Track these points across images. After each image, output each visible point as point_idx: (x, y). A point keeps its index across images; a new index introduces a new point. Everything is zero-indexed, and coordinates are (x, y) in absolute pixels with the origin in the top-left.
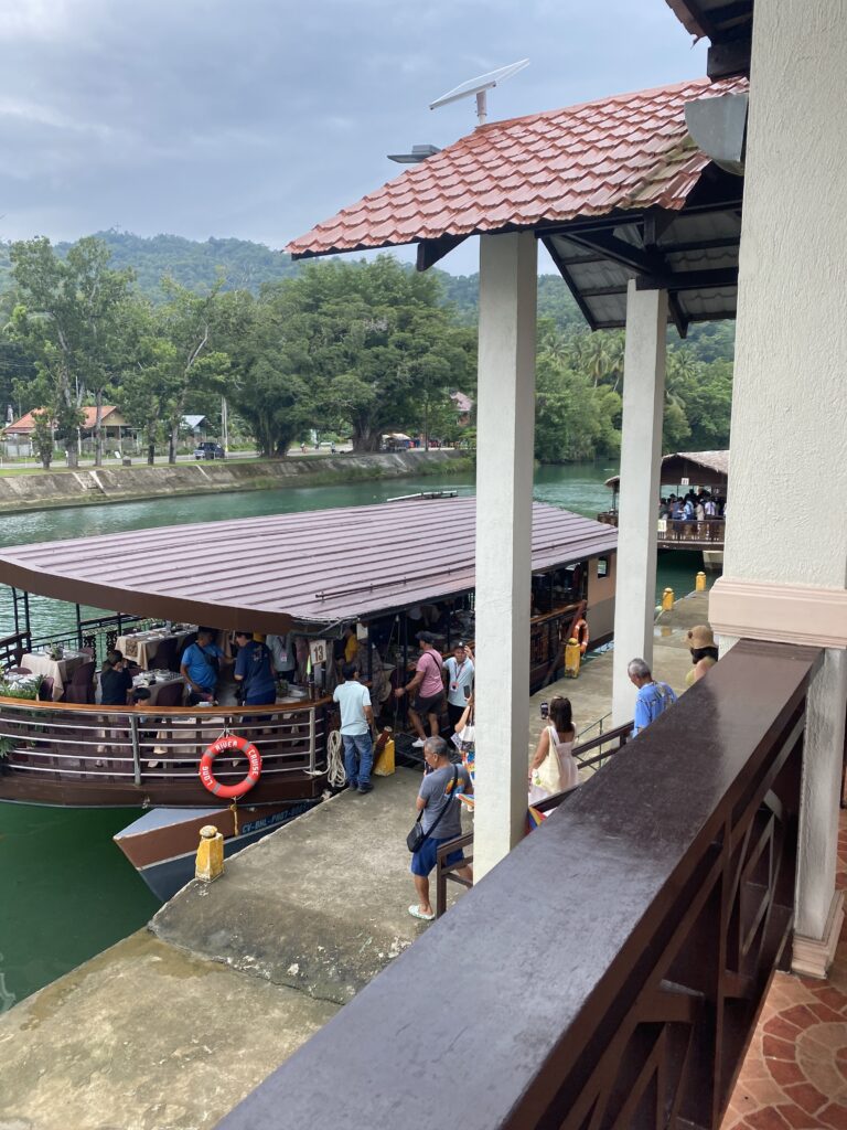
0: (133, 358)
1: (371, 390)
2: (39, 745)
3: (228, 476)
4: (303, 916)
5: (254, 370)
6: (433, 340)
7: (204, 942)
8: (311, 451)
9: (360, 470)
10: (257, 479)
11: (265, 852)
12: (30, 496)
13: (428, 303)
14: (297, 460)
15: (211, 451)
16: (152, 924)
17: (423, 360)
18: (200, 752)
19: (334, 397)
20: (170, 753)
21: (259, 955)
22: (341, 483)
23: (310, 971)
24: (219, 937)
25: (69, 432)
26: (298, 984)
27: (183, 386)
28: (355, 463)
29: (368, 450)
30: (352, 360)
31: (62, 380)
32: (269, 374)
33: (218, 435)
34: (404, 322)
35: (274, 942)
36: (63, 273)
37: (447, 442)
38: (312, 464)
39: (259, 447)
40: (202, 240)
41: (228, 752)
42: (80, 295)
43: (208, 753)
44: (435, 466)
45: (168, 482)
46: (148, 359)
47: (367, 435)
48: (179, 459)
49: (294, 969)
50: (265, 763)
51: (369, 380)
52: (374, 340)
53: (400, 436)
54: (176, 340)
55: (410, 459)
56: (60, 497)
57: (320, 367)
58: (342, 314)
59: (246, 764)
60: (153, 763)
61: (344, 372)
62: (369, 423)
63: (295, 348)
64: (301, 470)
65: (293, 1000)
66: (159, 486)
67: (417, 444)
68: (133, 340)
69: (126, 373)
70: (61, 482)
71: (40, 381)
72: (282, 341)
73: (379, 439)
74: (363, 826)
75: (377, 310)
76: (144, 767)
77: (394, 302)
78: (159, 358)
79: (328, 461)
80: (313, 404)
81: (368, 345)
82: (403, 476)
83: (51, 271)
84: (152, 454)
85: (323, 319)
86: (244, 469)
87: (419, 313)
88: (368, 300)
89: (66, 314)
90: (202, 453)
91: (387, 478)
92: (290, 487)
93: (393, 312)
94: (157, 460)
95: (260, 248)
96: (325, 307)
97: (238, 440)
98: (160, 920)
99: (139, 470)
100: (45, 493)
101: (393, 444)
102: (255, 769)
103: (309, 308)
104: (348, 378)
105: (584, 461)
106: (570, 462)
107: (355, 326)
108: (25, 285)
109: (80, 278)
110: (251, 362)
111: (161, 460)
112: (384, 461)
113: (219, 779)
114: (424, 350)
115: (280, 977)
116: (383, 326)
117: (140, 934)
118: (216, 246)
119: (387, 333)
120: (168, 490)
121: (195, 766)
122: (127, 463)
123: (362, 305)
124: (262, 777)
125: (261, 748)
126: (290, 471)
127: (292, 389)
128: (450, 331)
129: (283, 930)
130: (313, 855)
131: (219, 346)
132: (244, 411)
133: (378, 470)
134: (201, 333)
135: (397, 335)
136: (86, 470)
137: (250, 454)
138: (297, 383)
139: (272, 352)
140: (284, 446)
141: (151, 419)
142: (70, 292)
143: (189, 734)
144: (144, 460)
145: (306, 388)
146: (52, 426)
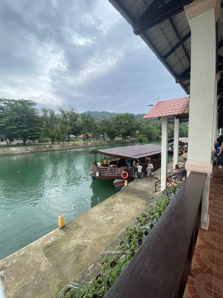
0: (95, 128)
1: (125, 131)
2: (103, 172)
3: (107, 143)
4: (138, 190)
5: (110, 129)
6: (134, 124)
7: (128, 192)
8: (117, 139)
9: (123, 142)
10: (110, 143)
11: (131, 184)
12: (83, 146)
13: (133, 119)
14: (115, 140)
15: (104, 140)
16: (121, 190)
17: (132, 127)
18: (121, 173)
19: (120, 132)
20: (118, 173)
21: (134, 194)
22: (121, 143)
23: (141, 195)
24: (129, 192)
25: (87, 138)
26: (140, 197)
27: (101, 131)
28: (123, 141)
29: (124, 139)
30: (123, 127)
31: (87, 131)
32: (112, 129)
33: (104, 138)
34: (130, 121)
35: (136, 193)
36: (87, 117)
37: (135, 138)
38: (117, 141)
39: (110, 139)
40: (100, 112)
41: (124, 173)
42: (89, 120)
43: (122, 173)
44: (134, 141)
45: (99, 144)
46: (97, 128)
47: (124, 137)
48: (100, 141)
49: (139, 195)
50: (129, 175)
51: (125, 129)
52: (126, 124)
53: (129, 137)
54: (100, 125)
55: (130, 140)
56: (86, 146)
57: (118, 128)
58: (121, 121)
59: (126, 175)
60: (116, 174)
61: (122, 128)
62: (125, 135)
63: (115, 126)
64: (116, 142)
65: (140, 198)
66: (98, 144)
67: (131, 138)
68: (95, 125)
69: (94, 130)
70: (87, 144)
71: (84, 131)
72: (113, 125)
73: (126, 138)
74: (142, 182)
75: (126, 120)
76: (115, 175)
77: (128, 119)
78: (98, 128)
79: (119, 141)
80: (118, 133)
81: (125, 125)
82: (129, 142)
83: (85, 117)
84: (97, 140)
85: (119, 122)
86: (108, 142)
87: (132, 120)
88: (125, 119)
89: (87, 122)
90: (103, 140)
91: (128, 143)
92: (114, 144)
93: (128, 120)
95: (108, 112)
96: (119, 120)
97: (107, 138)
98: (122, 190)
99: (96, 142)
100: (85, 145)
101: (128, 138)
102: (127, 175)
103: (116, 120)
104: (122, 129)
105: (155, 140)
106: (153, 140)
107: (123, 122)
108: (82, 119)
109: (89, 118)
110: (110, 128)
111: (98, 141)
112: (127, 140)
113: (123, 176)
114: (133, 125)
115: (137, 196)
116: (127, 122)
117: (120, 191)
118: (102, 112)
119: (127, 123)
120: (99, 145)
121: (121, 175)
122: (94, 141)
123: (124, 120)
124: (128, 176)
125: (128, 173)
126: (114, 142)
127: (115, 131)
128: (136, 122)
129: (136, 191)
130: (137, 184)
131: (105, 126)
132: (108, 134)
133: (126, 142)
134: (103, 124)
135: (129, 123)
136: (89, 142)
137: (109, 140)
138: (116, 130)
139: (112, 126)
140: (113, 139)
141: (97, 136)
142: (87, 120)
143: (120, 171)
144: (96, 141)
145: (117, 131)
146: (85, 137)
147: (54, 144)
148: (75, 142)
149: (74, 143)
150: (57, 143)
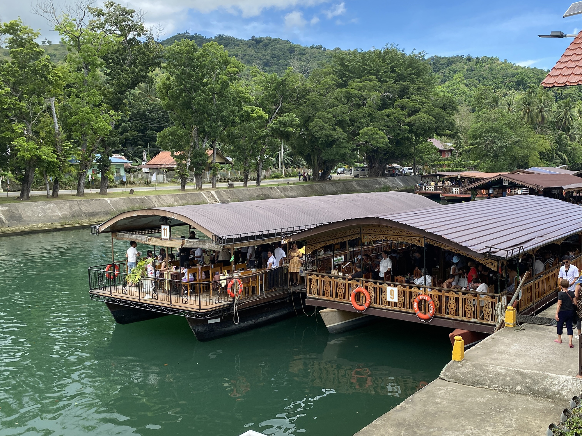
1: (384, 137)
5: (312, 125)
6: (423, 104)
14: (334, 182)
16: (441, 376)
17: (416, 117)
19: (361, 142)
27: (267, 135)
29: (377, 175)
30: (372, 121)
31: (194, 134)
32: (321, 127)
34: (402, 92)
45: (258, 196)
47: (377, 165)
48: (263, 183)
49: (519, 388)
51: (383, 130)
52: (385, 104)
53: (397, 166)
54: (262, 107)
55: (405, 181)
57: (352, 123)
58: (365, 88)
61: (366, 125)
63: (335, 110)
81: (382, 108)
84: (246, 180)
88: (380, 80)
93: (396, 86)
94: (249, 183)
96: (353, 84)
99: (239, 190)
104: (371, 129)
107: (373, 96)
110: (308, 120)
111: (252, 183)
112: (387, 182)
114: (417, 111)
118: (257, 42)
122: (232, 186)
127: (336, 136)
134: (277, 102)
135: (399, 101)
136: (208, 190)
138: (339, 132)
139: (322, 113)
141: (246, 157)
144: (241, 184)
146: (187, 163)
147: (29, 198)
148: (136, 189)
149: (132, 192)
150: (44, 193)
